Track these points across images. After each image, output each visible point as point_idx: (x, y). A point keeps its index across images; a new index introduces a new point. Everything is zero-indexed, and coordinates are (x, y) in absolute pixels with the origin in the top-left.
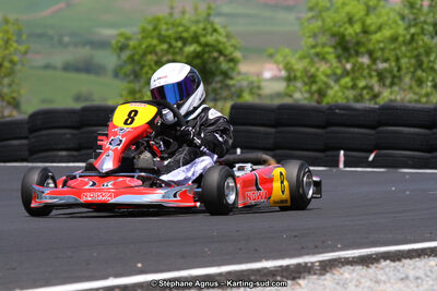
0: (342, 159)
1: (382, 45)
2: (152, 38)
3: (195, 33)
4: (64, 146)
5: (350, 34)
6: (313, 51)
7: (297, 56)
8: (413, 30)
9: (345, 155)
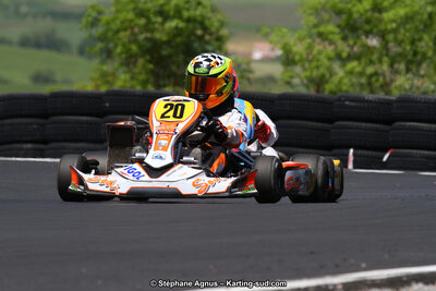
0: (351, 158)
1: (394, 25)
2: (128, 12)
3: (177, 6)
4: (29, 138)
5: (358, 12)
6: (315, 31)
7: (297, 35)
8: (429, 9)
9: (354, 155)
